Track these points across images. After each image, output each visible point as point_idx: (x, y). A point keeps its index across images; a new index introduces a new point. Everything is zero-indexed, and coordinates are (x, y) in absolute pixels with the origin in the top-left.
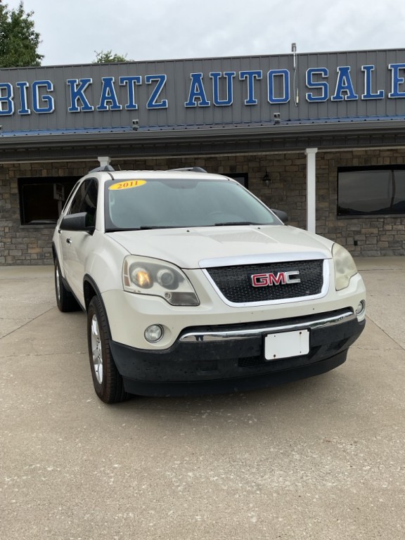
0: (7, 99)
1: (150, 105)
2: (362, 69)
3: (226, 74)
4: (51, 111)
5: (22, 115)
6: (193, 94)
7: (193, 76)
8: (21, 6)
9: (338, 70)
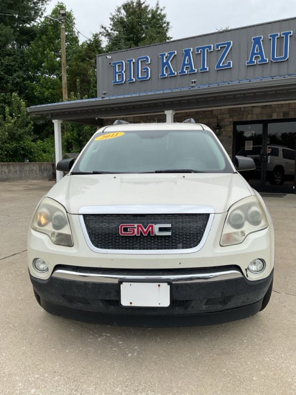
0: (121, 72)
1: (218, 66)
3: (283, 34)
4: (148, 78)
5: (130, 83)
6: (253, 54)
7: (254, 39)
8: (157, 5)
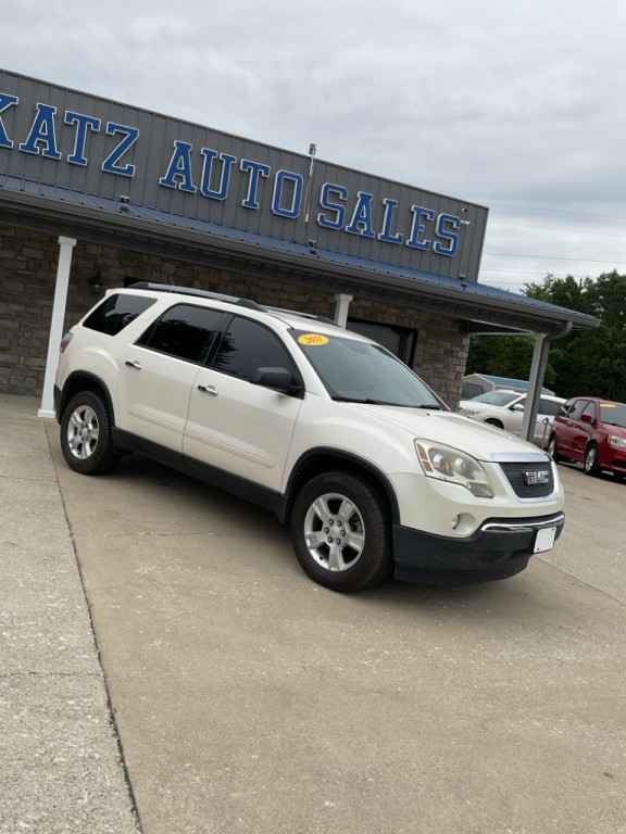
1: (108, 165)
2: (384, 202)
3: (223, 156)
6: (173, 169)
7: (178, 143)
9: (358, 195)
